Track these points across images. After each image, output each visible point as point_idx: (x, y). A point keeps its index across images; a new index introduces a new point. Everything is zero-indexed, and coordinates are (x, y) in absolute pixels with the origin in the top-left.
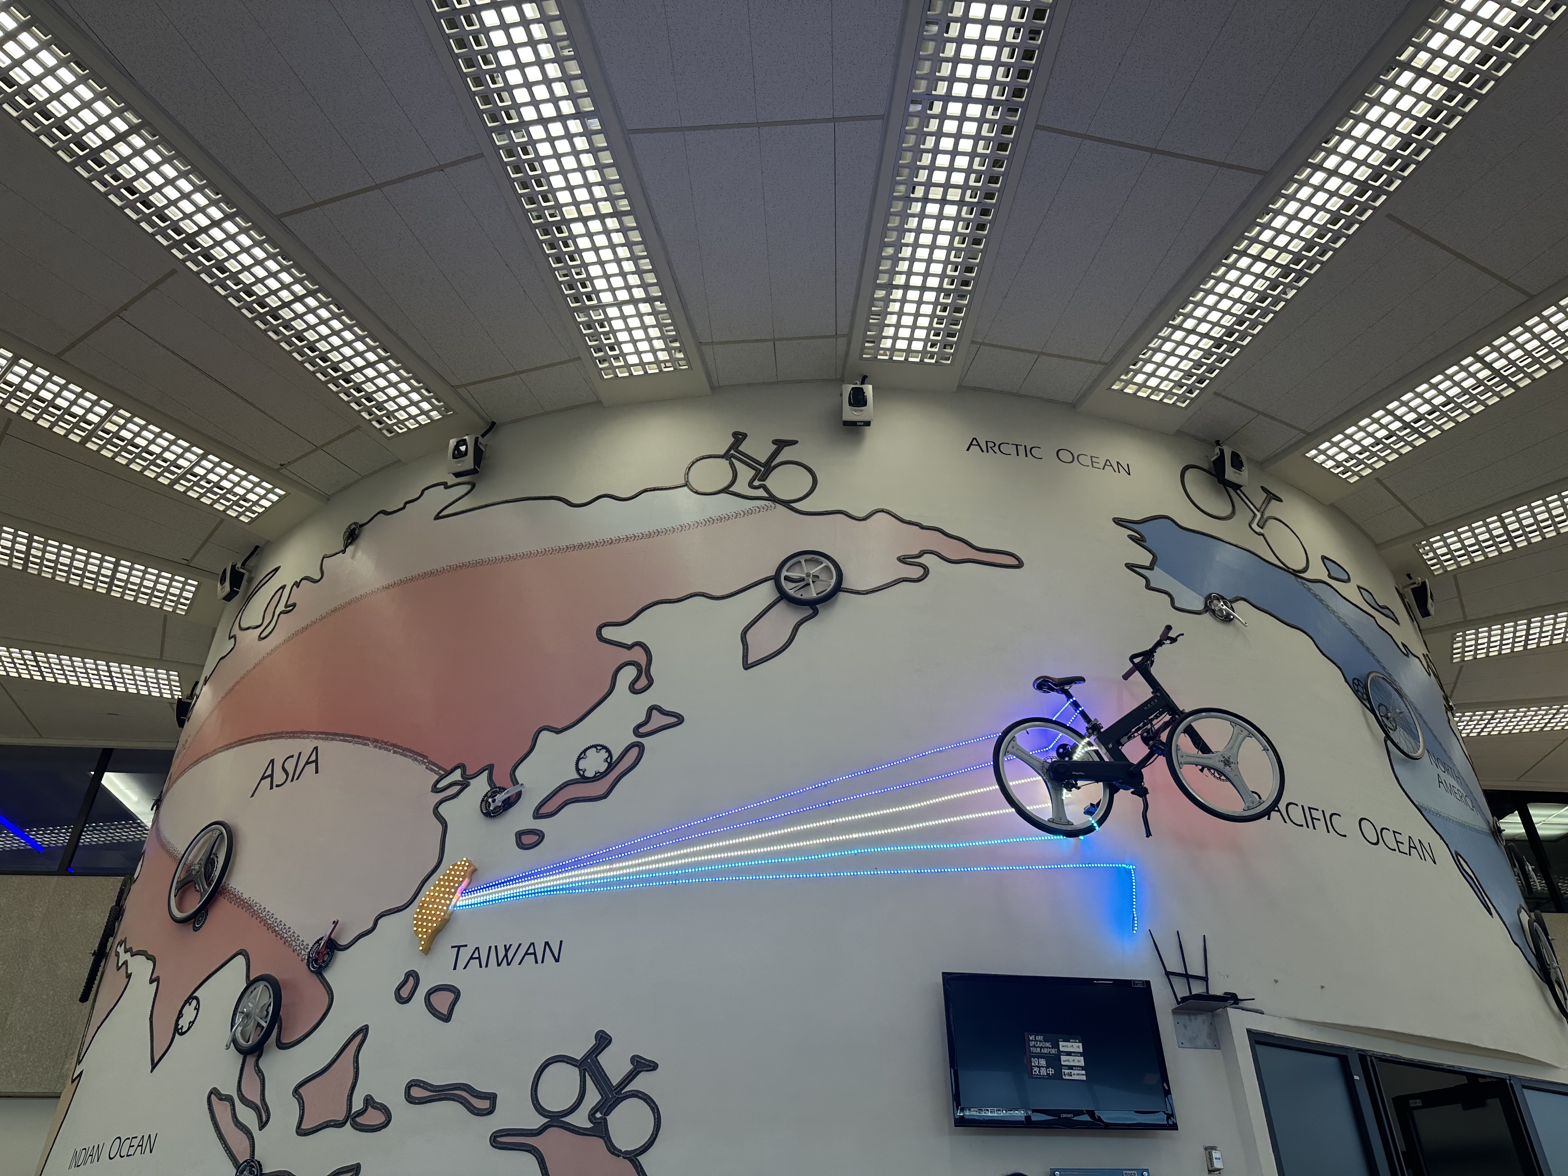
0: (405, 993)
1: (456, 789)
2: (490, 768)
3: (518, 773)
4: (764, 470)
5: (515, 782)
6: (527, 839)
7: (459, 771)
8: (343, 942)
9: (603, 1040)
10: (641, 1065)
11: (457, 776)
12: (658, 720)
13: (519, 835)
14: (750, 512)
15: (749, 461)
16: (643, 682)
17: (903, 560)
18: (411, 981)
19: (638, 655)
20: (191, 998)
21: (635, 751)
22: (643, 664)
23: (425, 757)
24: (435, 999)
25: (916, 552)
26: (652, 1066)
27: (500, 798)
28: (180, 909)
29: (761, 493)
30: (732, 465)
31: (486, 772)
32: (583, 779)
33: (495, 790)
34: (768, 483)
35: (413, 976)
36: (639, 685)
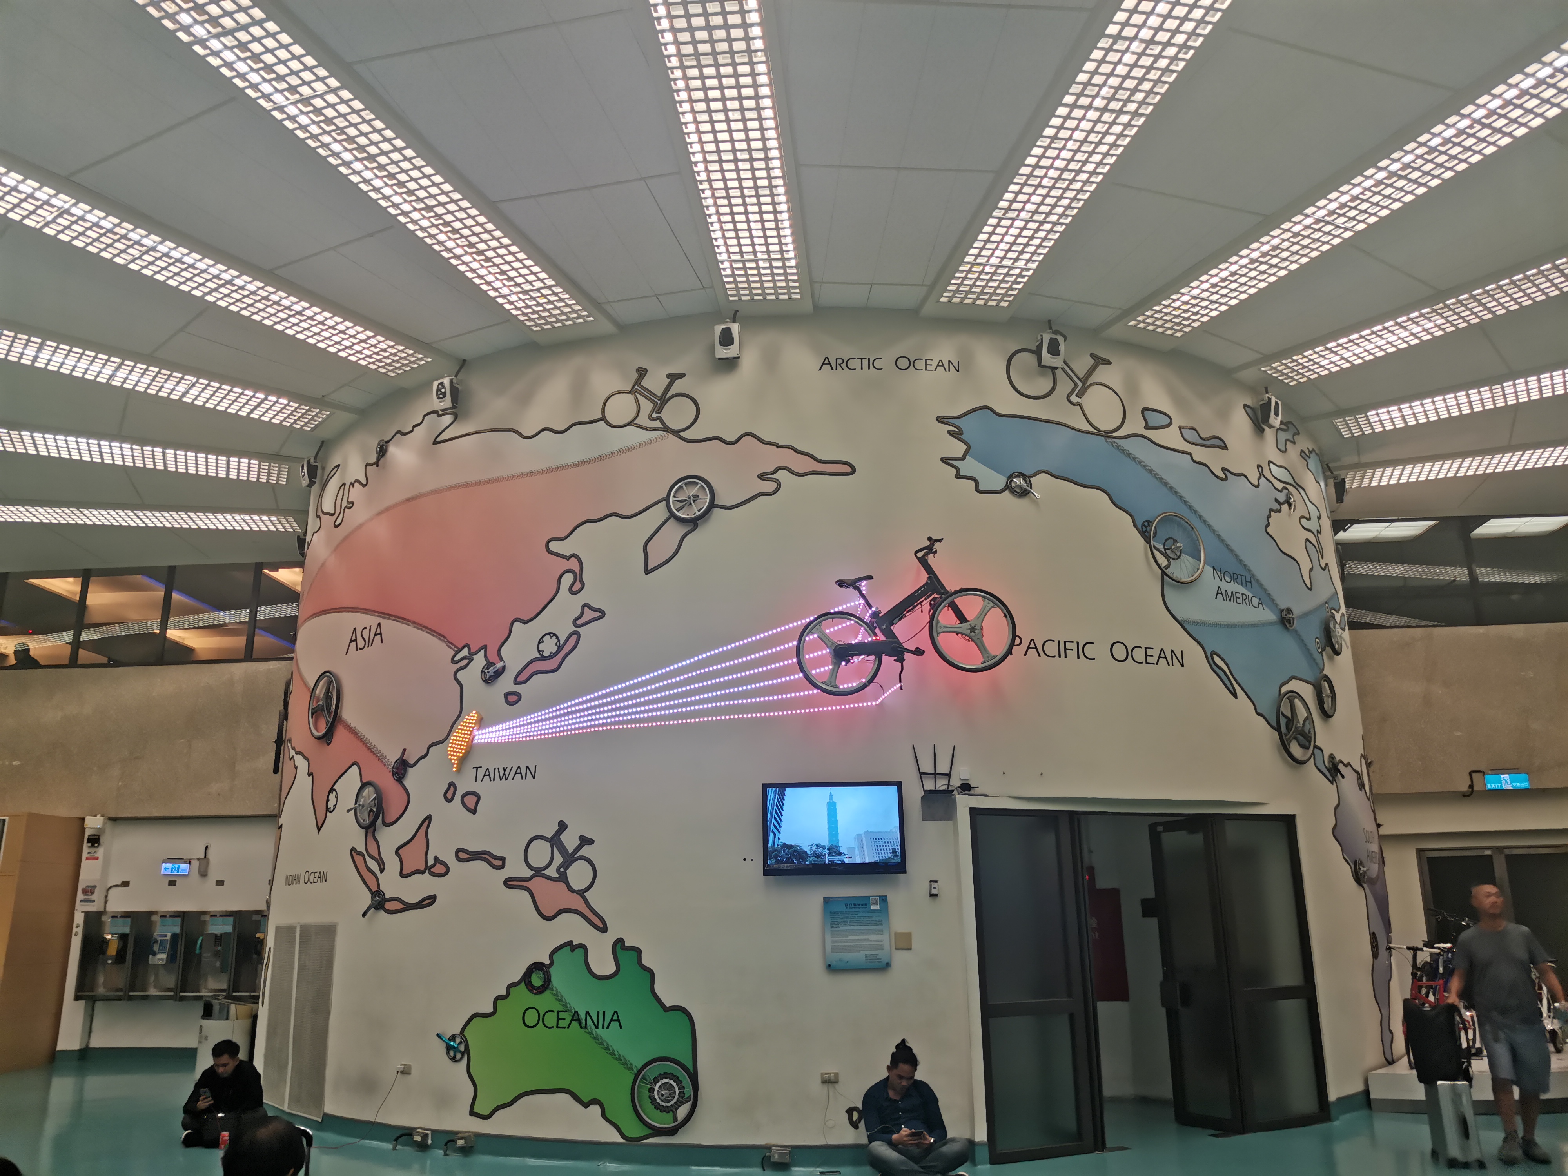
0: (449, 795)
1: (465, 662)
2: (485, 647)
3: (503, 652)
4: (661, 402)
5: (501, 659)
6: (512, 698)
7: (466, 649)
8: (412, 762)
9: (562, 826)
10: (585, 841)
11: (465, 653)
12: (589, 614)
13: (507, 695)
14: (649, 442)
15: (649, 395)
16: (577, 586)
17: (761, 477)
18: (452, 788)
19: (573, 564)
20: (332, 790)
21: (575, 637)
22: (578, 572)
23: (445, 637)
24: (466, 799)
25: (772, 469)
26: (591, 842)
27: (492, 670)
28: (317, 730)
29: (658, 424)
30: (636, 399)
31: (482, 651)
32: (543, 658)
33: (490, 664)
34: (662, 415)
35: (452, 785)
36: (575, 589)
